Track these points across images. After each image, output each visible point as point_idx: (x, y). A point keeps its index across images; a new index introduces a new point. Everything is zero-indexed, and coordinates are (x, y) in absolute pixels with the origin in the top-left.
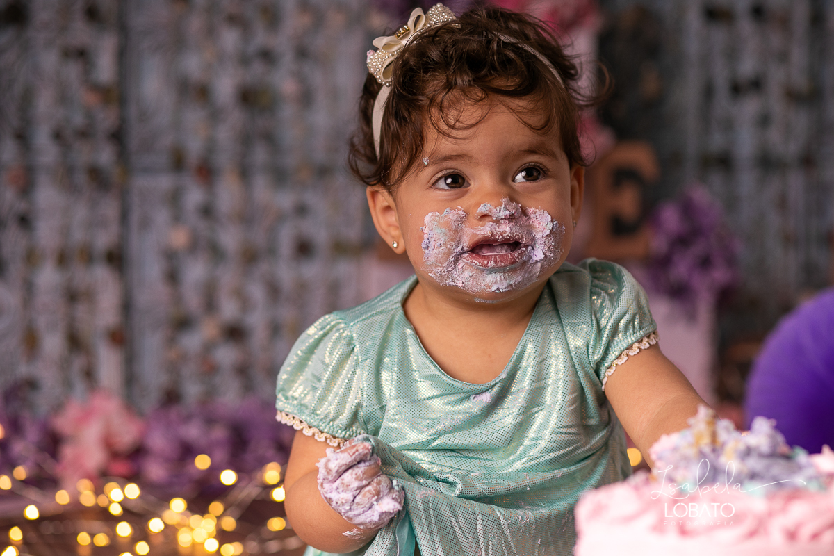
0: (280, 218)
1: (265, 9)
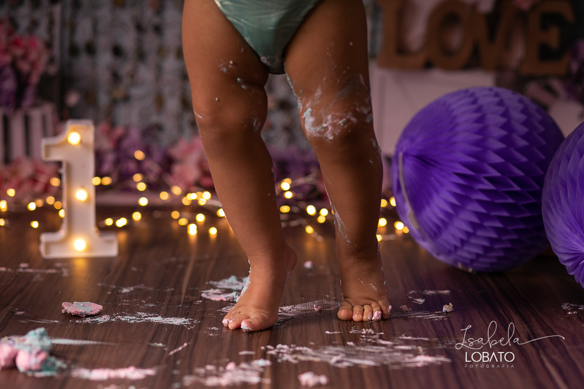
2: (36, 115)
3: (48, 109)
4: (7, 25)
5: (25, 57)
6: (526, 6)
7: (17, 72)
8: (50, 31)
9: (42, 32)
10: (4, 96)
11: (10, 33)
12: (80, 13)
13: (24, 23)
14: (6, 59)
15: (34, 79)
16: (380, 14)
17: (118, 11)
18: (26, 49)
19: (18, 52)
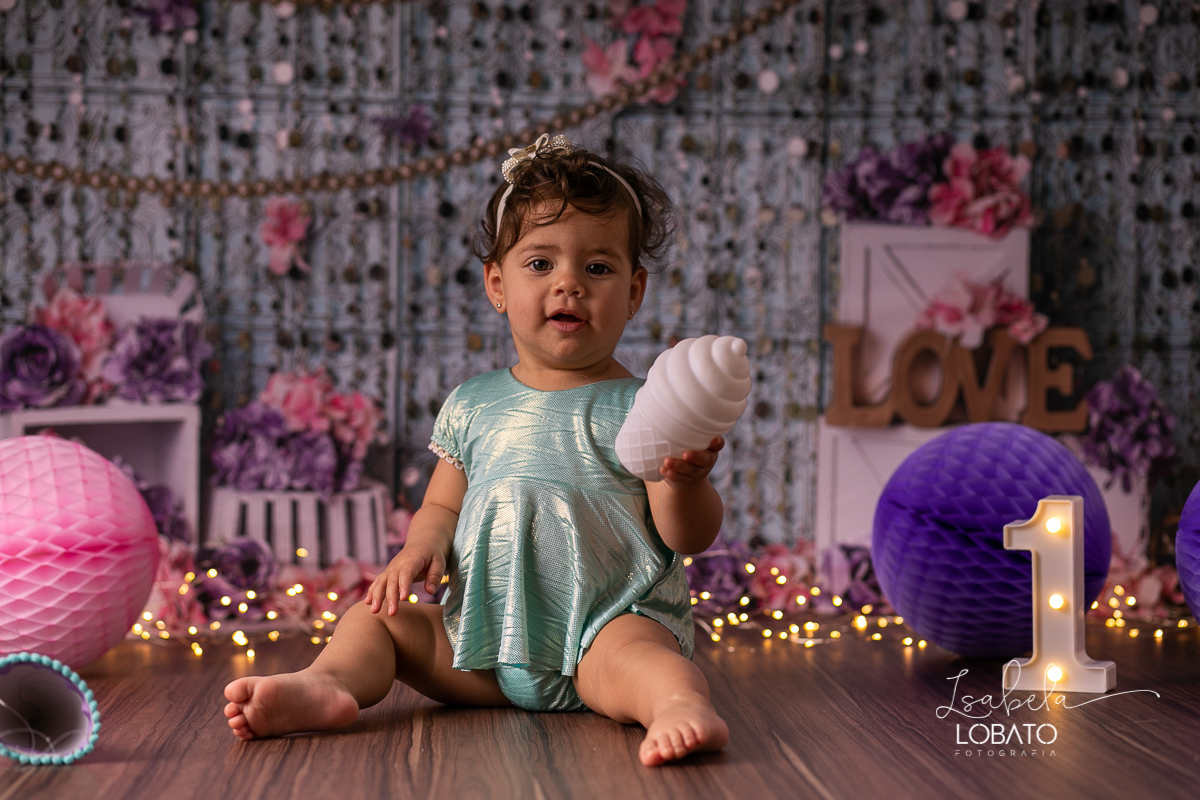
1: (728, 208)
2: (362, 499)
3: (379, 491)
4: (323, 379)
5: (347, 422)
6: (1026, 338)
7: (337, 443)
8: (381, 385)
9: (370, 387)
10: (319, 476)
11: (327, 390)
12: (423, 361)
13: (346, 376)
14: (322, 425)
15: (360, 452)
16: (828, 353)
17: (473, 357)
18: (349, 411)
19: (339, 415)
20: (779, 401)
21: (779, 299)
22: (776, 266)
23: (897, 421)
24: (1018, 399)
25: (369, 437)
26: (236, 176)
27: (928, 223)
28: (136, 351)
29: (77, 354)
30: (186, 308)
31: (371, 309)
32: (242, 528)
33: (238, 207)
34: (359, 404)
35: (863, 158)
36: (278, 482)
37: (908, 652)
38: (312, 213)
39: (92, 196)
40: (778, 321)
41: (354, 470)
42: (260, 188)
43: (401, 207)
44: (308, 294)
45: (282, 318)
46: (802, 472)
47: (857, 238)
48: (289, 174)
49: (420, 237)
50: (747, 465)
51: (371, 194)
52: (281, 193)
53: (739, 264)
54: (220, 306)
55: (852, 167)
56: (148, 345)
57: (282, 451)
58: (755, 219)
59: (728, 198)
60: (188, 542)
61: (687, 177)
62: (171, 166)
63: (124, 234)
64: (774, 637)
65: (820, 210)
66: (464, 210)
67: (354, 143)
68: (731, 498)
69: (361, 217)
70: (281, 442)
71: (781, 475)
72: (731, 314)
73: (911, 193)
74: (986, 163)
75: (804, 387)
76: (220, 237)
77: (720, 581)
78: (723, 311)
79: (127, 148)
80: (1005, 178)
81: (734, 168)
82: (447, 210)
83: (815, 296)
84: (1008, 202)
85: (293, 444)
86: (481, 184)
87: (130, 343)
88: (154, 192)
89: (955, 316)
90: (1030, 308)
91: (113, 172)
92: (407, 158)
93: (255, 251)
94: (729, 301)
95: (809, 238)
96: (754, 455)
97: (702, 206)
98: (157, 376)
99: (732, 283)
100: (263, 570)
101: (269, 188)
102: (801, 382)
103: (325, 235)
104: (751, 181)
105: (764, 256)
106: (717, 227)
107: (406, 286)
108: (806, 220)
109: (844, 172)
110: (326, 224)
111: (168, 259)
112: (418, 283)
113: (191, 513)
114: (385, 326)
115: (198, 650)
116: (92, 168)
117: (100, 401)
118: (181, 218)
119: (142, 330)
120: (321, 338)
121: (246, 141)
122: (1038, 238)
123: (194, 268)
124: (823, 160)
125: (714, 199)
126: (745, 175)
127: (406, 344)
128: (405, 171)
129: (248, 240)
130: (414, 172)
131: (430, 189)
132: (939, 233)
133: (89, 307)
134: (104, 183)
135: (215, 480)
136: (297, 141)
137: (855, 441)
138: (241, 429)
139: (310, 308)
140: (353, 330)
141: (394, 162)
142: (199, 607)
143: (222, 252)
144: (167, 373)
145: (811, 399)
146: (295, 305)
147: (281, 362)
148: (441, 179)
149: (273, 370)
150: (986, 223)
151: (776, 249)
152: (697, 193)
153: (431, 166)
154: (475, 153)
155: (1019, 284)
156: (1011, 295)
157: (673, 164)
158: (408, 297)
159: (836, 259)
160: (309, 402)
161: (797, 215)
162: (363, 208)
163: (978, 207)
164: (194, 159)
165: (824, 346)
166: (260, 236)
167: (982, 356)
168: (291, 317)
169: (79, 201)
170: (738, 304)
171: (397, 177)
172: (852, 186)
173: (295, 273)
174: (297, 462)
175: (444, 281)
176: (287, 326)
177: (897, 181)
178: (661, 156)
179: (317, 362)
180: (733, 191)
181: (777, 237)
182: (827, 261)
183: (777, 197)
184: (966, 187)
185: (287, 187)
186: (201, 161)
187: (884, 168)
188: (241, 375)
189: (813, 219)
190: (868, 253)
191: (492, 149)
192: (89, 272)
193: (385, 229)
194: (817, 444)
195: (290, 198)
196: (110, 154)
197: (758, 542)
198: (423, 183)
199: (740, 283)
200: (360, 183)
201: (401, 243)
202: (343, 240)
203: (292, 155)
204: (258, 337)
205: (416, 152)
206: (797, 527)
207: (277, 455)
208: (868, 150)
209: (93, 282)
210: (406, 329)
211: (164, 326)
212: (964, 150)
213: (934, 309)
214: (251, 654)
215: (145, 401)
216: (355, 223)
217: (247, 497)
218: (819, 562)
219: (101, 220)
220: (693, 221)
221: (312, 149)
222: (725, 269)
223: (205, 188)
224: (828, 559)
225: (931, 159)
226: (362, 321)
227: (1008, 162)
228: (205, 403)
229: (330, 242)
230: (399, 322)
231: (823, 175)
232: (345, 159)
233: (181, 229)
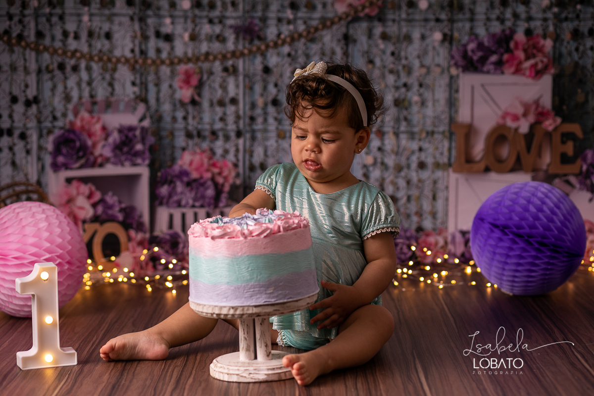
0: (413, 152)
1: (404, 67)
4: (208, 153)
5: (220, 174)
6: (550, 128)
7: (216, 185)
8: (236, 156)
9: (231, 157)
10: (207, 200)
11: (210, 158)
12: (256, 144)
13: (219, 152)
14: (208, 175)
15: (227, 188)
16: (454, 137)
17: (280, 141)
18: (221, 168)
19: (216, 170)
20: (430, 161)
21: (429, 111)
22: (428, 95)
23: (487, 170)
24: (547, 159)
25: (231, 181)
26: (164, 55)
27: (503, 73)
28: (118, 141)
29: (89, 143)
30: (141, 120)
31: (231, 119)
32: (171, 226)
33: (165, 70)
34: (226, 165)
35: (470, 41)
36: (187, 203)
37: (489, 290)
38: (201, 72)
39: (95, 67)
40: (429, 122)
41: (224, 197)
42: (176, 61)
43: (244, 69)
44: (200, 112)
45: (188, 124)
46: (441, 195)
47: (468, 81)
48: (190, 54)
49: (254, 83)
50: (414, 192)
51: (230, 63)
52: (186, 63)
53: (409, 94)
54: (158, 119)
55: (465, 46)
56: (124, 138)
57: (189, 188)
58: (417, 72)
59: (404, 62)
60: (145, 232)
61: (384, 52)
62: (132, 51)
63: (111, 85)
64: (425, 281)
65: (449, 67)
66: (275, 70)
67: (221, 38)
68: (407, 208)
69: (225, 74)
70: (189, 184)
71: (431, 197)
72: (406, 119)
73: (494, 58)
74: (531, 42)
75: (442, 154)
76: (157, 85)
77: (401, 249)
78: (402, 117)
79: (111, 43)
80: (540, 50)
81: (407, 47)
82: (267, 70)
83: (447, 110)
84: (542, 62)
85: (194, 185)
86: (283, 57)
87: (115, 137)
88: (124, 64)
89: (516, 118)
90: (553, 114)
91: (104, 54)
92: (247, 45)
93: (174, 92)
94: (405, 113)
95: (444, 81)
96: (418, 187)
97: (391, 66)
98: (128, 153)
99: (406, 104)
100: (181, 246)
101: (180, 61)
102: (440, 151)
103: (208, 83)
104: (415, 53)
105: (422, 90)
106: (399, 76)
107: (247, 107)
108: (442, 72)
109: (461, 48)
110: (208, 78)
111: (132, 96)
112: (253, 106)
113: (146, 219)
114: (238, 127)
115: (149, 289)
116: (95, 52)
117: (101, 165)
118: (138, 76)
119: (120, 131)
120: (207, 133)
121: (168, 38)
122: (556, 79)
123: (145, 100)
124: (451, 43)
125: (397, 62)
126: (412, 51)
127: (248, 136)
128: (246, 51)
129: (171, 86)
130: (250, 52)
131: (258, 60)
132: (508, 77)
133: (95, 120)
134: (101, 59)
135: (157, 203)
136: (193, 38)
137: (467, 180)
138: (169, 178)
139: (201, 119)
140: (222, 129)
141: (240, 47)
142: (151, 264)
143: (158, 92)
144: (133, 151)
145: (445, 160)
146: (194, 118)
147: (188, 145)
148: (264, 55)
149: (184, 149)
150: (531, 72)
151: (428, 87)
152: (389, 59)
153: (259, 49)
154: (280, 42)
155: (547, 102)
156: (543, 108)
157: (377, 46)
158: (248, 113)
159: (457, 91)
160: (202, 165)
161: (438, 70)
162: (226, 70)
163: (527, 64)
164: (143, 47)
165: (451, 134)
166: (176, 84)
167: (529, 137)
168: (192, 124)
169: (89, 69)
170: (409, 114)
171: (242, 54)
172: (465, 55)
173: (194, 102)
174: (196, 194)
175: (266, 105)
176: (190, 128)
177: (486, 52)
178: (371, 42)
179: (205, 145)
180: (406, 58)
181: (428, 81)
182: (453, 91)
183: (428, 61)
184: (521, 55)
185: (189, 60)
186: (147, 48)
187: (480, 46)
188: (168, 152)
189: (446, 71)
190: (473, 88)
191: (288, 40)
192: (94, 103)
193: (237, 80)
194: (448, 182)
195: (190, 66)
196: (103, 45)
197: (420, 229)
198: (255, 57)
199: (410, 104)
200: (224, 57)
201: (245, 87)
202: (216, 85)
203: (191, 44)
204: (177, 133)
205: (251, 42)
206: (439, 222)
207: (187, 191)
208: (473, 37)
209: (96, 108)
210: (248, 128)
211: (131, 129)
212: (520, 36)
213: (505, 115)
214: (174, 292)
215: (123, 165)
216: (222, 77)
217: (173, 211)
218: (449, 239)
219: (100, 78)
220: (387, 73)
221: (201, 41)
222: (402, 97)
223: (149, 61)
224: (454, 237)
225: (504, 41)
226: (226, 125)
227: (542, 42)
228: (151, 166)
229: (210, 86)
230: (244, 125)
231: (451, 50)
232: (217, 46)
233: (138, 81)
